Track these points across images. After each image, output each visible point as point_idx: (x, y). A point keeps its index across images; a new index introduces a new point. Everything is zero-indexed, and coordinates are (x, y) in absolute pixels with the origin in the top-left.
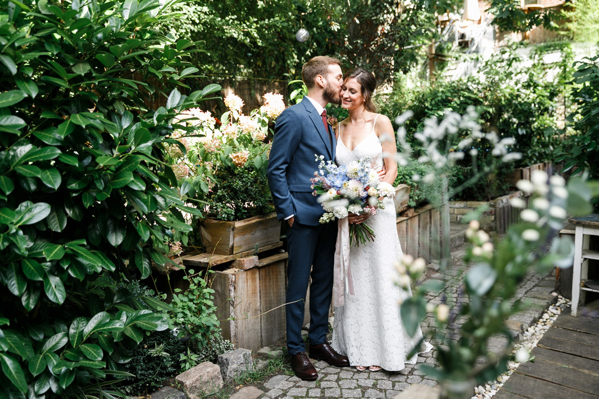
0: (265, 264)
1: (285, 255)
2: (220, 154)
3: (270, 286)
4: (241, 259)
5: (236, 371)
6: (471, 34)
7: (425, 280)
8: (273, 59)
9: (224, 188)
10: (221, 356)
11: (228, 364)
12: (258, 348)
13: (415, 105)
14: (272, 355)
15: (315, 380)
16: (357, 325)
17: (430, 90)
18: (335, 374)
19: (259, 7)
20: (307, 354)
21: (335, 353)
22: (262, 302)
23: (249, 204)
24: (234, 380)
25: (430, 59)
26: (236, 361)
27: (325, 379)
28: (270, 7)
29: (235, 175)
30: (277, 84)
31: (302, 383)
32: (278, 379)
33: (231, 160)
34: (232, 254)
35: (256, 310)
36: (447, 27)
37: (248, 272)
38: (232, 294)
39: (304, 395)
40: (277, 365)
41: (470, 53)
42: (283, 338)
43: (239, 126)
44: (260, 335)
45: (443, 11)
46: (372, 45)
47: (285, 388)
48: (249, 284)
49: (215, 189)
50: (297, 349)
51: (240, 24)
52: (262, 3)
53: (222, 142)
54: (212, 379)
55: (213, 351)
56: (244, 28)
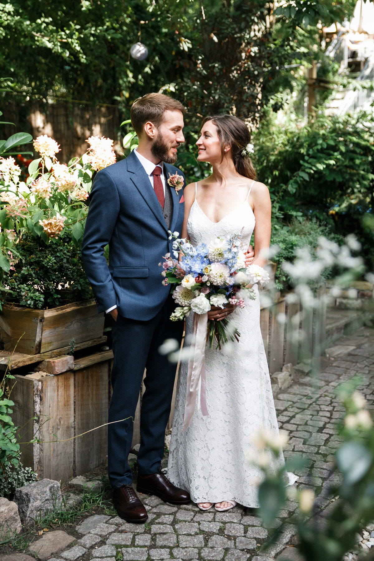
0: (82, 366)
1: (109, 354)
2: (26, 219)
3: (89, 395)
4: (51, 360)
5: (40, 510)
6: (365, 52)
7: (291, 386)
8: (99, 76)
9: (31, 264)
10: (19, 489)
11: (29, 501)
12: (70, 478)
13: (287, 151)
14: (88, 488)
15: (143, 522)
16: (206, 449)
17: (308, 131)
18: (170, 514)
19: (84, 9)
20: (134, 486)
21: (171, 485)
22: (77, 417)
23: (63, 286)
24: (36, 522)
25: (310, 85)
26: (39, 497)
27: (157, 521)
28: (98, 8)
29: (46, 247)
30: (103, 109)
31: (127, 526)
32: (95, 521)
33: (41, 228)
34: (39, 353)
35: (68, 427)
36: (335, 41)
37: (60, 377)
38: (37, 407)
39: (129, 543)
40: (94, 501)
41: (362, 78)
42: (103, 464)
43: (52, 179)
44: (72, 460)
45: (329, 21)
46: (233, 71)
47: (104, 534)
48: (60, 393)
49: (18, 266)
50: (121, 481)
51: (57, 32)
52: (87, 3)
53: (29, 201)
54: (6, 521)
55: (9, 483)
56: (62, 38)
